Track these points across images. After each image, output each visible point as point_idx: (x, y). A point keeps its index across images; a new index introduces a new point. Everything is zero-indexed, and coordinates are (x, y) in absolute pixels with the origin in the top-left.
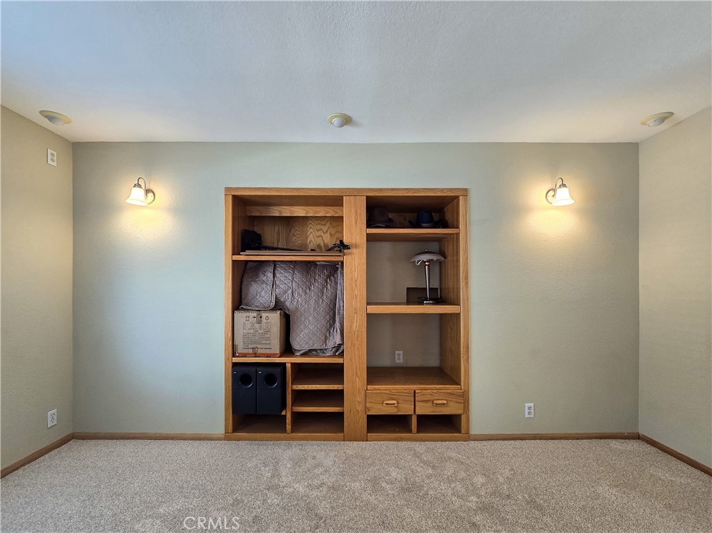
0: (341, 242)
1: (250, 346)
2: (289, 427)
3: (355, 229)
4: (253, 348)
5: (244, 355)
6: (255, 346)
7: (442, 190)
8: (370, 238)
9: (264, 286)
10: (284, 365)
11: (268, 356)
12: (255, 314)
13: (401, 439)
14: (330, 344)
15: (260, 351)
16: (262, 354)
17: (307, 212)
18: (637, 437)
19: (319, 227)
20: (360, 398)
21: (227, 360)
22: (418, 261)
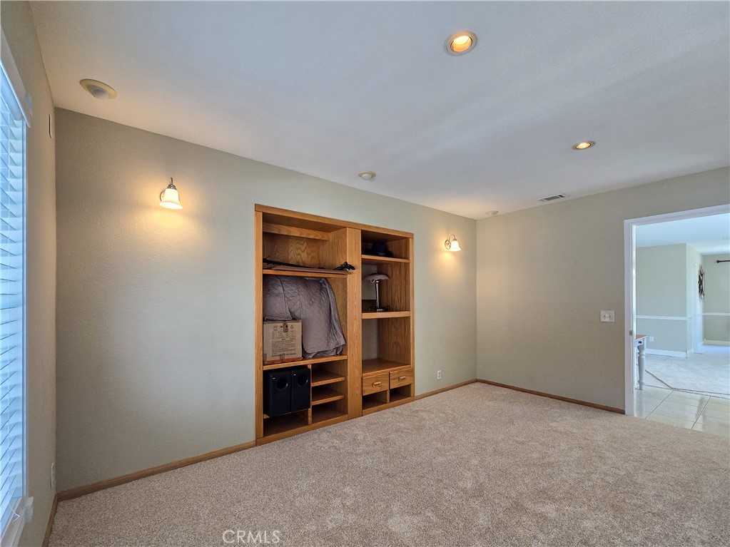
0: (346, 263)
1: (278, 354)
2: (310, 419)
3: (353, 254)
4: (280, 355)
5: (273, 363)
6: (282, 353)
7: (402, 232)
8: (364, 262)
9: (278, 298)
10: (305, 366)
11: (293, 360)
12: (282, 324)
13: (382, 409)
14: (333, 346)
15: (286, 357)
16: (288, 360)
17: (301, 234)
18: (477, 381)
19: (298, 246)
20: (358, 384)
21: (258, 368)
22: (373, 280)
